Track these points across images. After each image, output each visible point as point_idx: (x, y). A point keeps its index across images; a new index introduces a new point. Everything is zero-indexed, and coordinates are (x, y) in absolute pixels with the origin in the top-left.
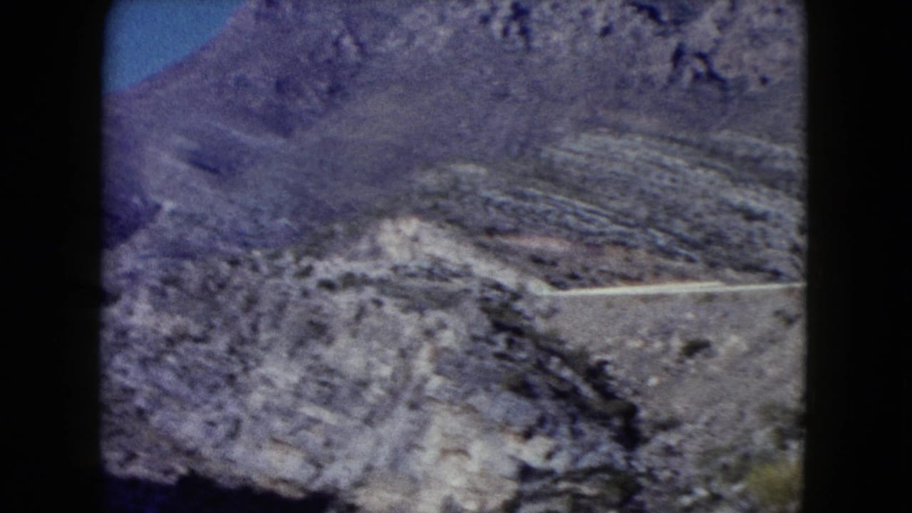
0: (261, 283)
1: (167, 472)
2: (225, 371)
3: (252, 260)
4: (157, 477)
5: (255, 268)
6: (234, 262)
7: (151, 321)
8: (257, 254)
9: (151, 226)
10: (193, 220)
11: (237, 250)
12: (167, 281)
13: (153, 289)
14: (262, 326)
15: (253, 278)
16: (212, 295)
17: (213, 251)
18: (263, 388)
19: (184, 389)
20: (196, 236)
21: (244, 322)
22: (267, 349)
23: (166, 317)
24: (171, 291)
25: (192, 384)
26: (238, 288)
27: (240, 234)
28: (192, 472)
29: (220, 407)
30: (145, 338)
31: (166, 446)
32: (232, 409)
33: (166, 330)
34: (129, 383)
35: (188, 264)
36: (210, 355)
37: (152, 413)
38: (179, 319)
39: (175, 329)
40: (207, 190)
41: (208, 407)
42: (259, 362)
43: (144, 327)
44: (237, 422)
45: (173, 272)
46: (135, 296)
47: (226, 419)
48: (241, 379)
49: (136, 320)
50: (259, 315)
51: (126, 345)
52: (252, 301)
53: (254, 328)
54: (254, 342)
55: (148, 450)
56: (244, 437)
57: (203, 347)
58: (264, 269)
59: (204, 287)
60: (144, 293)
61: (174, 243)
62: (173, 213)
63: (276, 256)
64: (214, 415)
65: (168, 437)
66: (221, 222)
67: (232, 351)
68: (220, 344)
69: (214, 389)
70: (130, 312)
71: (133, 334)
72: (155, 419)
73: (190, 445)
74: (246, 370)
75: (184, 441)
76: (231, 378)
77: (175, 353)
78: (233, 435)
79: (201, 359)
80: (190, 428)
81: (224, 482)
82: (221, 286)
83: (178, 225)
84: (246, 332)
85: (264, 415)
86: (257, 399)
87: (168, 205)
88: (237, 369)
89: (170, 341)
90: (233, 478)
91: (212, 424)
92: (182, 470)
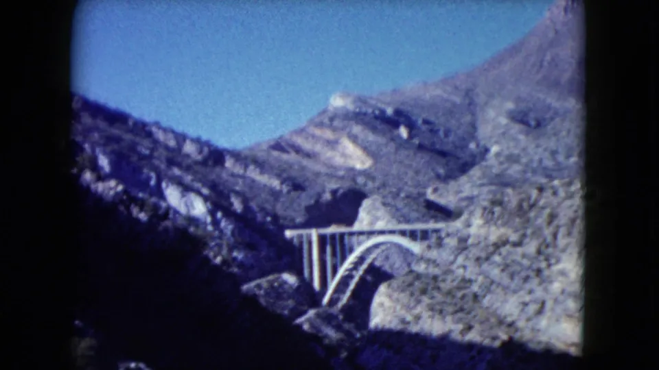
0: (559, 204)
1: (494, 338)
2: (535, 266)
3: (553, 187)
4: (487, 342)
5: (555, 193)
6: (541, 189)
7: (483, 231)
8: (556, 182)
9: (484, 163)
10: (512, 159)
11: (543, 180)
12: (495, 203)
13: (485, 209)
14: (560, 236)
15: (555, 201)
16: (526, 213)
17: (525, 181)
18: (560, 278)
19: (506, 280)
20: (514, 170)
21: (548, 232)
22: (564, 250)
23: (493, 228)
24: (497, 210)
25: (512, 276)
26: (543, 208)
27: (545, 168)
28: (511, 339)
29: (531, 292)
30: (479, 243)
31: (493, 320)
32: (539, 293)
33: (493, 238)
34: (468, 275)
35: (509, 191)
36: (524, 256)
37: (484, 296)
38: (503, 230)
39: (500, 237)
40: (522, 137)
41: (522, 293)
42: (558, 261)
43: (479, 236)
44: (543, 303)
45: (498, 196)
46: (471, 213)
47: (535, 301)
48: (546, 273)
49: (473, 230)
50: (558, 227)
51: (465, 248)
52: (552, 217)
53: (555, 236)
54: (555, 246)
55: (482, 323)
56: (548, 313)
57: (520, 250)
58: (562, 193)
59: (520, 206)
60: (479, 212)
61: (498, 176)
62: (498, 155)
63: (570, 184)
64: (527, 298)
65: (495, 314)
66: (531, 161)
67: (539, 252)
68: (531, 247)
69: (527, 279)
70: (469, 225)
71: (470, 241)
72: (486, 301)
73: (509, 319)
74: (549, 266)
75: (505, 317)
76: (539, 272)
77: (500, 254)
78: (540, 312)
79: (519, 258)
80: (510, 307)
81: (532, 346)
82: (532, 206)
83: (501, 163)
84: (549, 239)
85: (561, 298)
86: (556, 286)
87: (494, 149)
88: (543, 265)
89: (497, 246)
90: (540, 343)
91: (525, 304)
92: (504, 337)
